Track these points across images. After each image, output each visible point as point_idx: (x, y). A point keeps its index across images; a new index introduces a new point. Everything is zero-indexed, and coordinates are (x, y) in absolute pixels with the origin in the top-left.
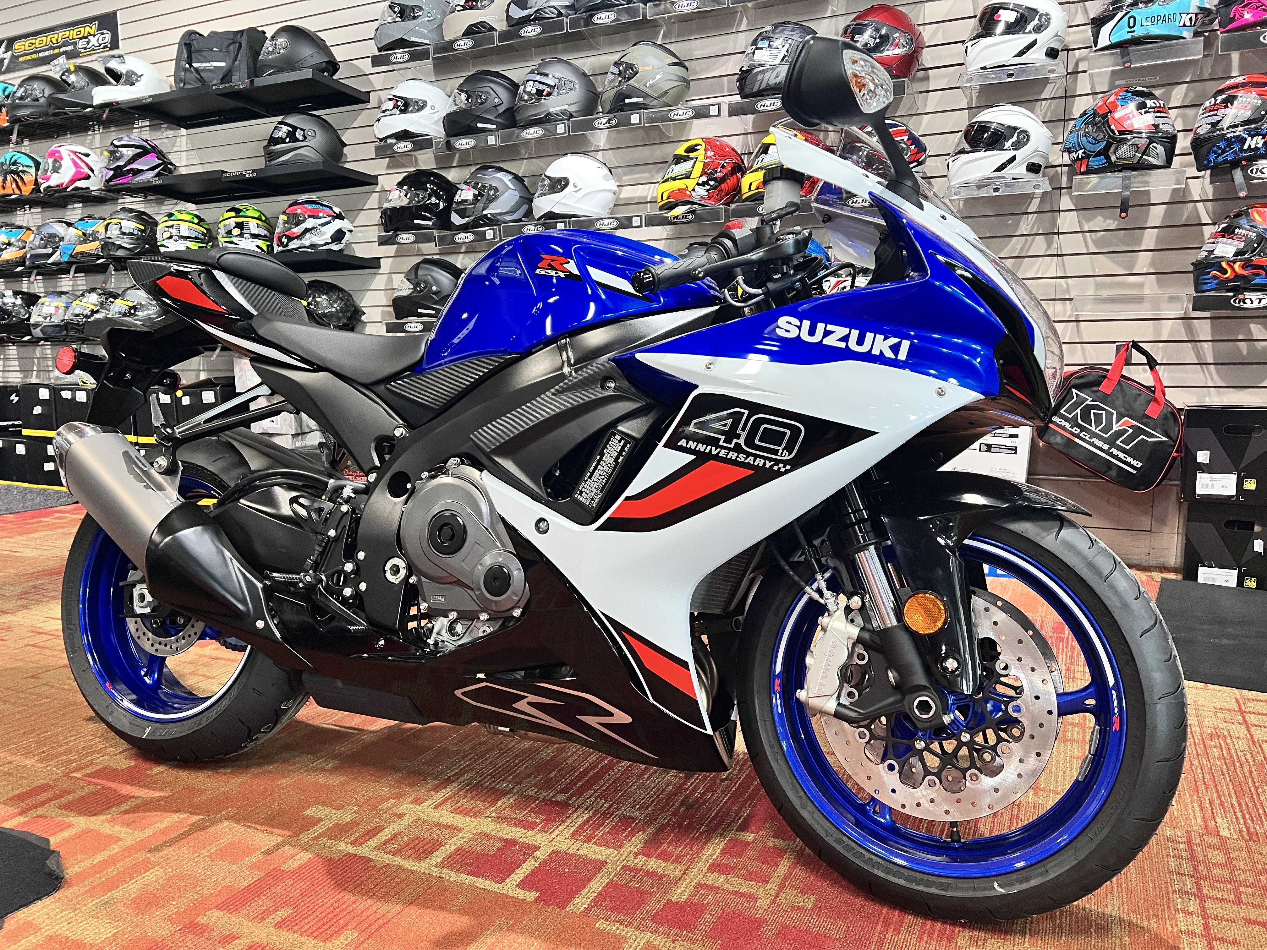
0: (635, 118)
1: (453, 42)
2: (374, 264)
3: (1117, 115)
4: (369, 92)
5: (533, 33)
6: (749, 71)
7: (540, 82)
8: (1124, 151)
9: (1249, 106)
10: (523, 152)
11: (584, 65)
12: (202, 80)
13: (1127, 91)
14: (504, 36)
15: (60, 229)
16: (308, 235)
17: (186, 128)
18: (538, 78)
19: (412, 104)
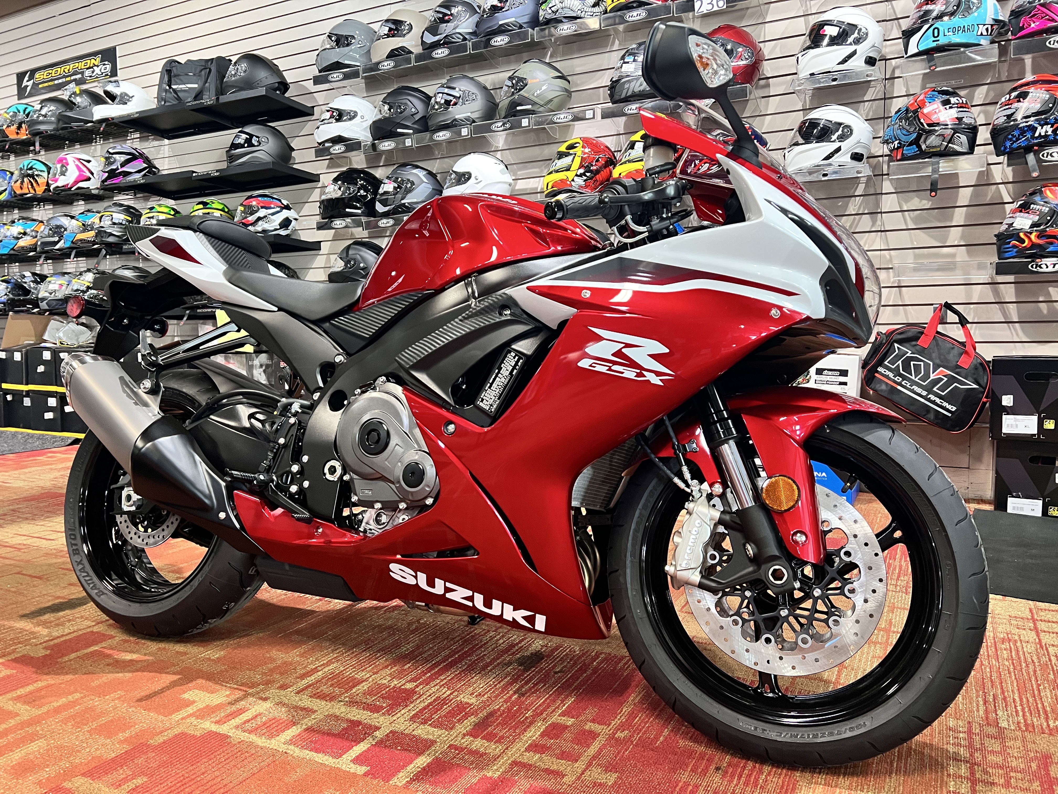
0: (525, 122)
1: (378, 63)
2: (315, 246)
3: (925, 111)
4: (313, 107)
5: (443, 55)
6: (617, 81)
7: (448, 94)
8: (933, 140)
9: (1039, 100)
10: (437, 152)
11: (487, 80)
12: (179, 99)
13: (934, 91)
14: (419, 58)
15: (65, 221)
16: (260, 223)
17: (169, 139)
18: (446, 90)
19: (345, 114)
